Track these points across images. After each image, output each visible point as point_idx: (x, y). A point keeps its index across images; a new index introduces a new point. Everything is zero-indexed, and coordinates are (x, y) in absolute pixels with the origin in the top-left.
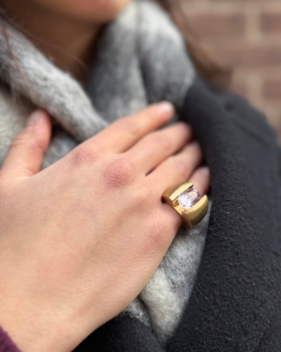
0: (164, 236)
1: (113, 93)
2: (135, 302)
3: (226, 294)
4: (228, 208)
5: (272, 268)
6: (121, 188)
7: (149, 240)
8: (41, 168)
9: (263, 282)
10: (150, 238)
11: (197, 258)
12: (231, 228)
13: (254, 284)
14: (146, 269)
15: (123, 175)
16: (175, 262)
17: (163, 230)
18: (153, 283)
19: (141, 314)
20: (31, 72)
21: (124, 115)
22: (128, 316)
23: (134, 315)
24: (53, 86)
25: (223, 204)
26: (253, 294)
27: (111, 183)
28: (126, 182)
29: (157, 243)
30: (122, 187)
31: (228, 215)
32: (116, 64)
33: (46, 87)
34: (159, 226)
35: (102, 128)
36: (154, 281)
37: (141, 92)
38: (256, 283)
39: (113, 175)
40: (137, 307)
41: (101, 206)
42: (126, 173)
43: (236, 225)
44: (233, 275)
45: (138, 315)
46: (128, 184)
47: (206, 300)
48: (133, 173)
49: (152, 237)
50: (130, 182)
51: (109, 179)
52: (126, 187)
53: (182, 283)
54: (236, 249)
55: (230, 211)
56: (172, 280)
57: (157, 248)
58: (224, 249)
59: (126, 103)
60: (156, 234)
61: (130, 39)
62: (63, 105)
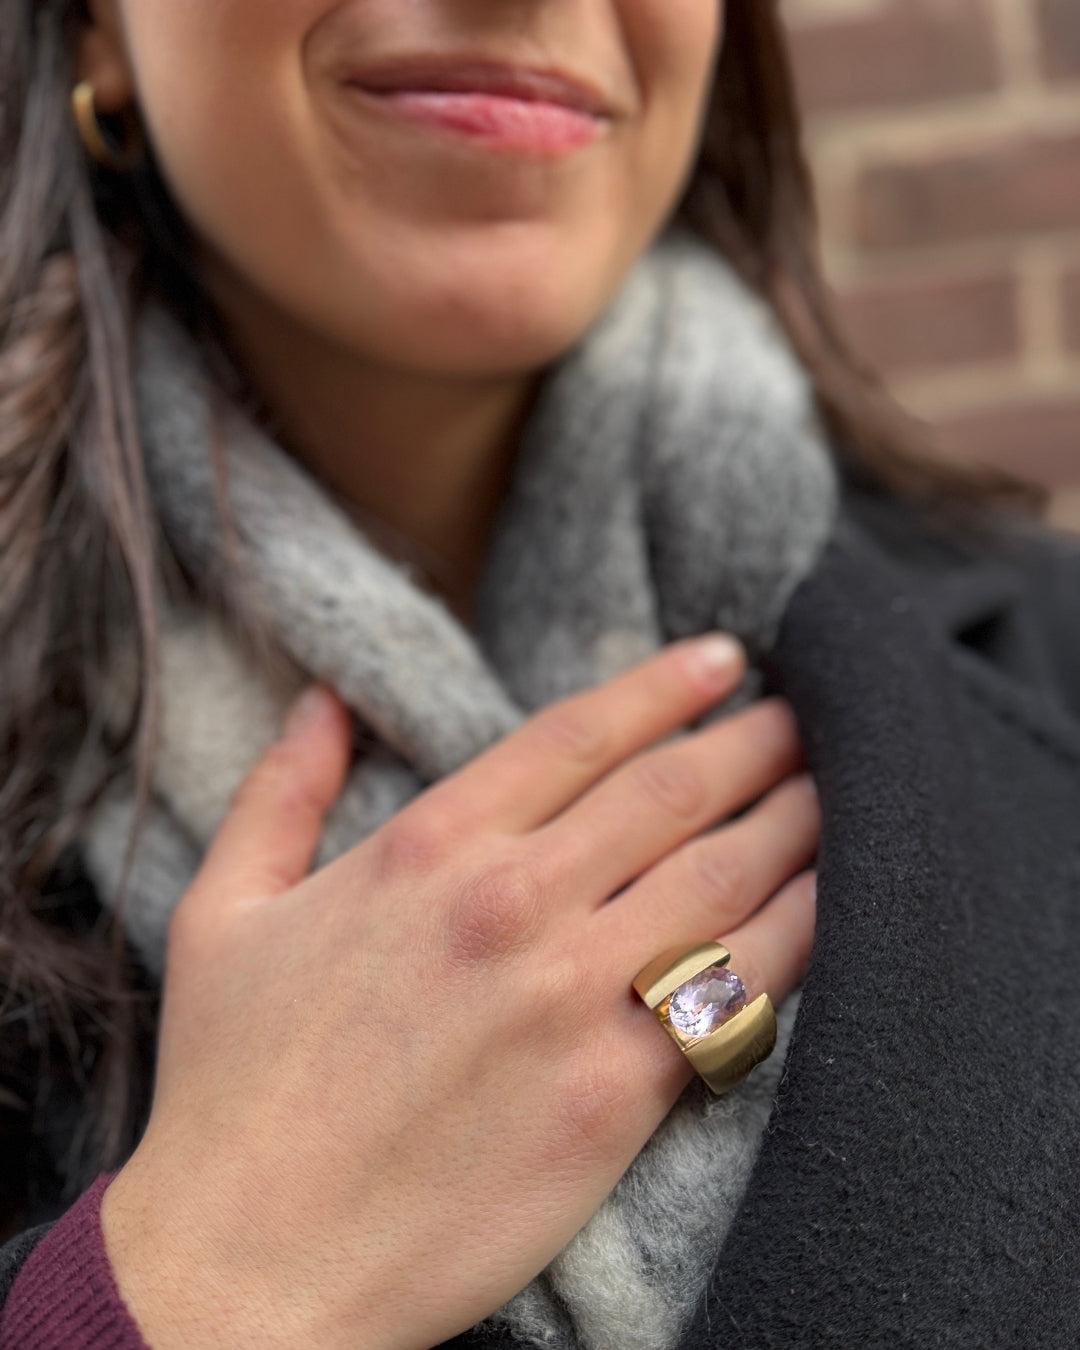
0: (613, 1118)
1: (547, 612)
2: (533, 1297)
3: (795, 1318)
4: (832, 1044)
5: (983, 1249)
6: (493, 961)
7: (564, 1129)
8: (313, 864)
9: (939, 1292)
10: (566, 1123)
11: (735, 1185)
12: (833, 1113)
13: (904, 1296)
14: (551, 1213)
15: (502, 923)
16: (661, 1194)
17: (611, 1101)
18: (584, 1250)
19: (549, 1333)
20: (288, 584)
21: (575, 688)
22: (508, 1332)
23: (524, 1333)
24: (350, 623)
25: (820, 1027)
26: (897, 1328)
27: (464, 945)
28: (508, 943)
29: (588, 1137)
30: (495, 957)
31: (828, 1068)
32: (562, 515)
33: (331, 626)
34: (599, 1089)
35: (498, 735)
36: (589, 1245)
37: (642, 603)
38: (912, 1295)
39: (472, 921)
40: (538, 1309)
41: (429, 1015)
42: (511, 916)
43: (849, 1105)
44: (822, 1261)
45: (540, 1335)
46: (514, 950)
47: (733, 1329)
48: (533, 912)
49: (574, 1120)
50: (522, 942)
51: (461, 934)
52: (507, 959)
53: (676, 1259)
54: (840, 1183)
55: (836, 1055)
56: (643, 1248)
57: (588, 1153)
58: (800, 1175)
59: (586, 644)
60: (586, 1110)
61: (619, 421)
62: (376, 677)
